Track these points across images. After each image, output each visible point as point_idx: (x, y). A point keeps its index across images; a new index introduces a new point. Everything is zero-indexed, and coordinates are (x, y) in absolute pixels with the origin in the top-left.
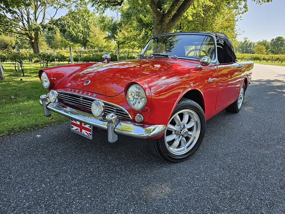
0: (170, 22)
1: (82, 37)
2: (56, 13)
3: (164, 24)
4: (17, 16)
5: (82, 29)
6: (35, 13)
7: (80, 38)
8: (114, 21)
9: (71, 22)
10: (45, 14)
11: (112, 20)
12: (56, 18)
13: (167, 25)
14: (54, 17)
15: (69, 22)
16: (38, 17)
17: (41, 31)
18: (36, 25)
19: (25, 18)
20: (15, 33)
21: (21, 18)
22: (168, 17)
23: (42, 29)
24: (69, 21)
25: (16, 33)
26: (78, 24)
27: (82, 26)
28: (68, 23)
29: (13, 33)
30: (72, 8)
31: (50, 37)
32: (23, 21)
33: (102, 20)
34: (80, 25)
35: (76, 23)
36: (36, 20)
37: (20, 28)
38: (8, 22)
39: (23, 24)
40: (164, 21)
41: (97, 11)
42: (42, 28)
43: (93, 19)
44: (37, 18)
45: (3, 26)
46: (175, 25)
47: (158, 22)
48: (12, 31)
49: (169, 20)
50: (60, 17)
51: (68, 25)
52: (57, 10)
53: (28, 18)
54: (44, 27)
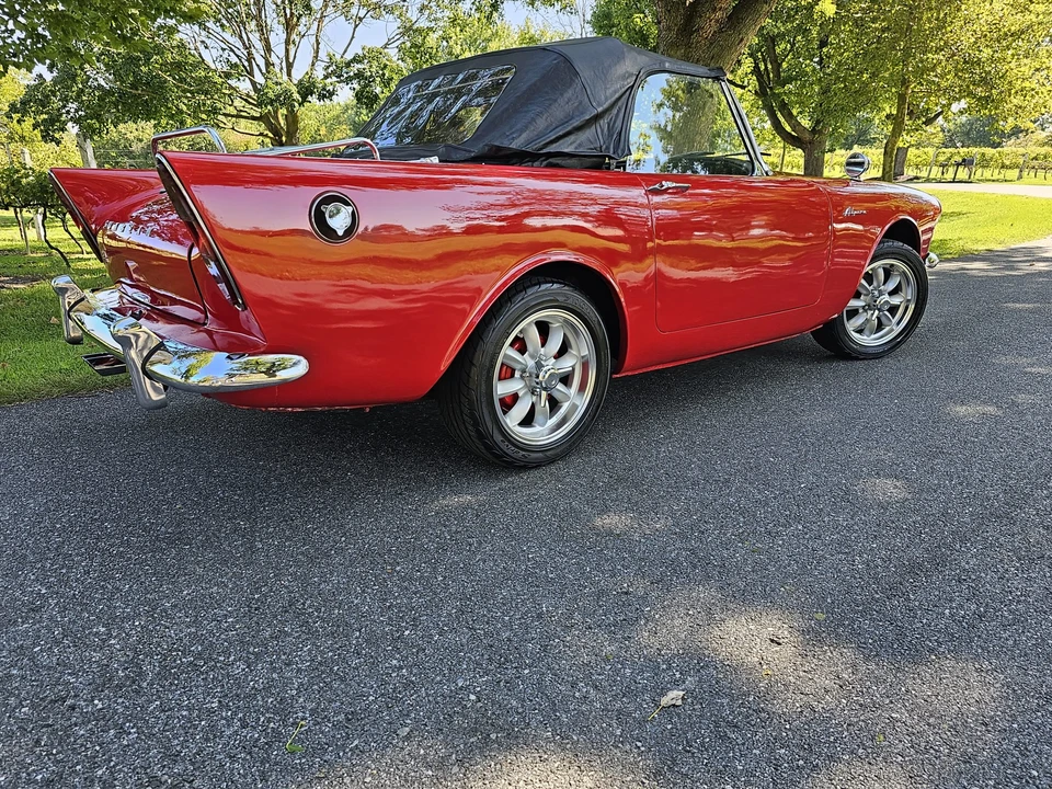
0: (720, 31)
2: (353, 37)
3: (697, 42)
4: (234, 59)
6: (287, 42)
9: (395, 65)
10: (318, 44)
12: (349, 56)
13: (711, 44)
14: (345, 51)
15: (385, 66)
16: (295, 57)
17: (296, 104)
18: (281, 84)
19: (258, 66)
20: (225, 115)
21: (246, 64)
22: (714, 10)
23: (296, 96)
24: (387, 62)
25: (232, 116)
28: (383, 69)
29: (220, 117)
30: (409, 15)
32: (251, 73)
36: (290, 66)
37: (246, 100)
38: (200, 81)
39: (254, 84)
42: (298, 92)
44: (291, 61)
45: (189, 95)
46: (742, 40)
47: (673, 34)
48: (215, 111)
49: (717, 21)
50: (360, 53)
51: (384, 75)
53: (268, 64)
54: (306, 90)
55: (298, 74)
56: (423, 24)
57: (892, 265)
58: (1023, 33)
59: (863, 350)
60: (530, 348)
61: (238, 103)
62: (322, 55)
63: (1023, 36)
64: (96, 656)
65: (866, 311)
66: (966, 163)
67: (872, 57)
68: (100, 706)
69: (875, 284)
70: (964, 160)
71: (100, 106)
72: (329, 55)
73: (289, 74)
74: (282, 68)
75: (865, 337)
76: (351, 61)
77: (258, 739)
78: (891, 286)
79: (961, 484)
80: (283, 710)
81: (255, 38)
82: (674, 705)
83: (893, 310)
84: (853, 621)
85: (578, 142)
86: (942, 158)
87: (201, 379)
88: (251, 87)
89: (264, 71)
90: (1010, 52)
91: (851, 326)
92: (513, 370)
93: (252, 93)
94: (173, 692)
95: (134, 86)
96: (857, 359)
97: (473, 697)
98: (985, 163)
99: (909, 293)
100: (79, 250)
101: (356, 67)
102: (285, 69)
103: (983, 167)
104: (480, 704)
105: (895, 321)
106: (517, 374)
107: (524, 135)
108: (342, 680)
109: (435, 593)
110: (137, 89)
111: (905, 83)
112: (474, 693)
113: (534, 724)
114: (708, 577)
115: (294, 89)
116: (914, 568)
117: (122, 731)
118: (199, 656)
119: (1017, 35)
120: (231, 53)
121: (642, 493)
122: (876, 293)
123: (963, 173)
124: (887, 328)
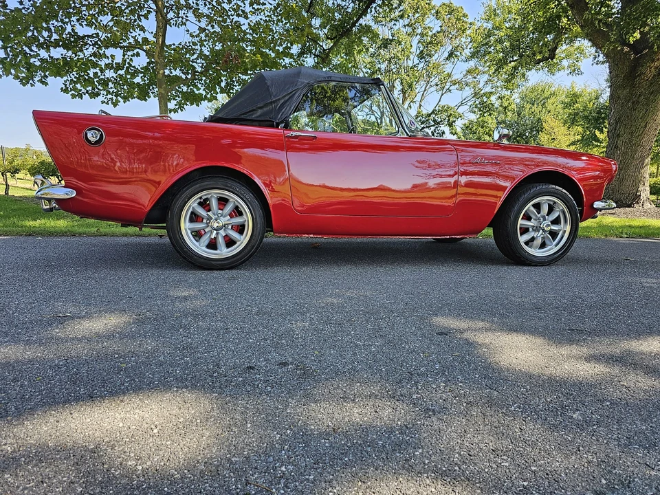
3: (640, 83)
13: (652, 84)
22: (653, 61)
40: (640, 76)
47: (620, 80)
52: (442, 95)
57: (555, 203)
65: (534, 231)
69: (542, 213)
78: (553, 217)
91: (523, 239)
105: (554, 242)
122: (542, 219)
124: (549, 247)
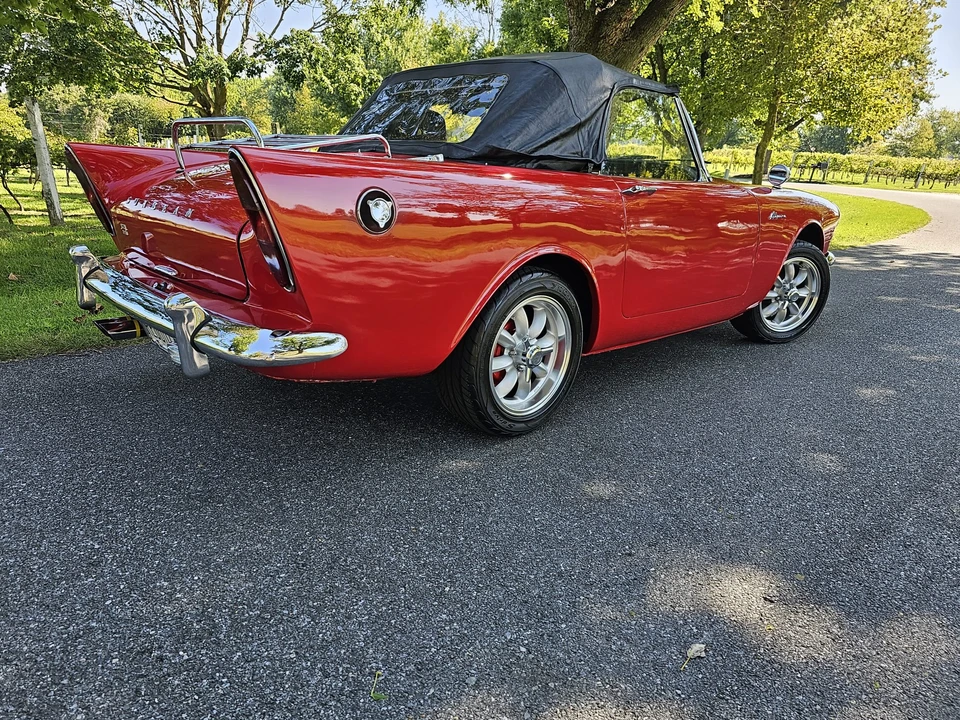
0: (624, 39)
1: (361, 97)
2: (281, 19)
3: (604, 48)
4: (166, 32)
5: (361, 70)
6: (219, 20)
7: (355, 100)
8: (477, 45)
9: (321, 48)
10: (248, 23)
11: (473, 41)
12: (278, 37)
13: (616, 50)
14: (274, 32)
15: (312, 48)
16: (226, 34)
17: (226, 79)
18: (212, 59)
19: (189, 39)
20: (156, 84)
21: (178, 37)
22: (620, 21)
23: (226, 70)
24: (314, 45)
25: (164, 86)
26: (351, 57)
27: (362, 63)
28: (310, 51)
29: (151, 86)
30: (334, 3)
31: (284, 101)
32: (182, 46)
33: (441, 39)
34: (356, 59)
35: (346, 51)
36: (220, 42)
37: (176, 72)
38: (134, 51)
39: (185, 56)
40: (604, 37)
41: (401, 8)
42: (229, 67)
43: (416, 39)
44: (222, 37)
45: (122, 63)
46: (643, 49)
48: (147, 80)
49: (622, 30)
50: (289, 34)
51: (310, 56)
52: (285, 9)
53: (200, 39)
54: (236, 66)
55: (228, 49)
56: (347, 12)
57: (801, 263)
58: (878, 56)
59: (773, 335)
60: (518, 329)
61: (170, 74)
62: (252, 34)
63: (878, 60)
64: (168, 609)
65: (777, 301)
66: (821, 166)
67: (749, 70)
68: (186, 657)
69: (786, 278)
70: (819, 164)
71: (35, 68)
72: (259, 35)
73: (219, 50)
74: (212, 44)
75: (776, 324)
76: (280, 42)
77: (342, 689)
78: (799, 281)
79: (884, 459)
80: (357, 660)
81: (188, 14)
82: (699, 657)
83: (800, 301)
84: (828, 582)
85: (563, 147)
86: (800, 161)
87: (253, 353)
88: (182, 60)
89: (195, 45)
90: (866, 73)
91: (766, 313)
92: (503, 348)
93: (183, 65)
94: (250, 643)
95: (69, 52)
96: (769, 343)
97: (523, 649)
98: (837, 167)
99: (814, 287)
100: (17, 206)
101: (283, 48)
102: (216, 45)
103: (835, 170)
104: (531, 656)
105: (801, 310)
106: (506, 352)
107: (519, 138)
108: (403, 632)
109: (461, 552)
110: (72, 55)
111: (776, 94)
112: (524, 646)
113: (583, 674)
114: (697, 542)
115: (225, 64)
116: (864, 535)
117: (214, 682)
118: (264, 609)
119: (872, 58)
120: (164, 27)
121: (617, 461)
122: (788, 286)
123: (818, 175)
124: (794, 317)
